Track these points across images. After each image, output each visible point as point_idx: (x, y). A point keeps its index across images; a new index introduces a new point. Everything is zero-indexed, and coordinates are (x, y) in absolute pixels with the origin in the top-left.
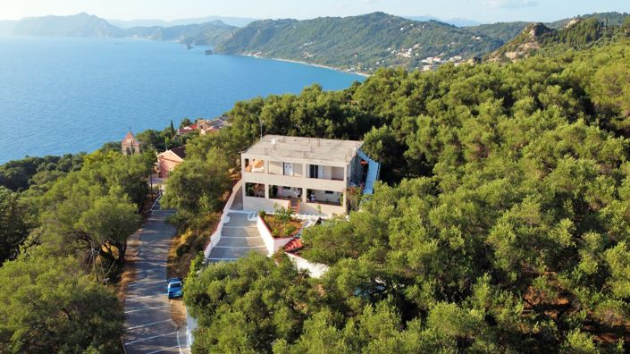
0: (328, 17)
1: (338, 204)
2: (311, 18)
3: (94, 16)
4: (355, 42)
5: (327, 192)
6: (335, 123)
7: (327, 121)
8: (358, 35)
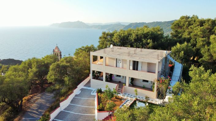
0: (157, 22)
1: (151, 90)
2: (151, 22)
3: (81, 22)
4: (167, 30)
5: (144, 81)
6: (154, 42)
7: (149, 41)
8: (168, 28)
